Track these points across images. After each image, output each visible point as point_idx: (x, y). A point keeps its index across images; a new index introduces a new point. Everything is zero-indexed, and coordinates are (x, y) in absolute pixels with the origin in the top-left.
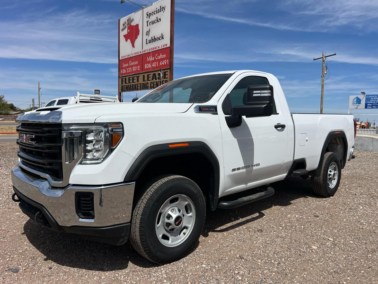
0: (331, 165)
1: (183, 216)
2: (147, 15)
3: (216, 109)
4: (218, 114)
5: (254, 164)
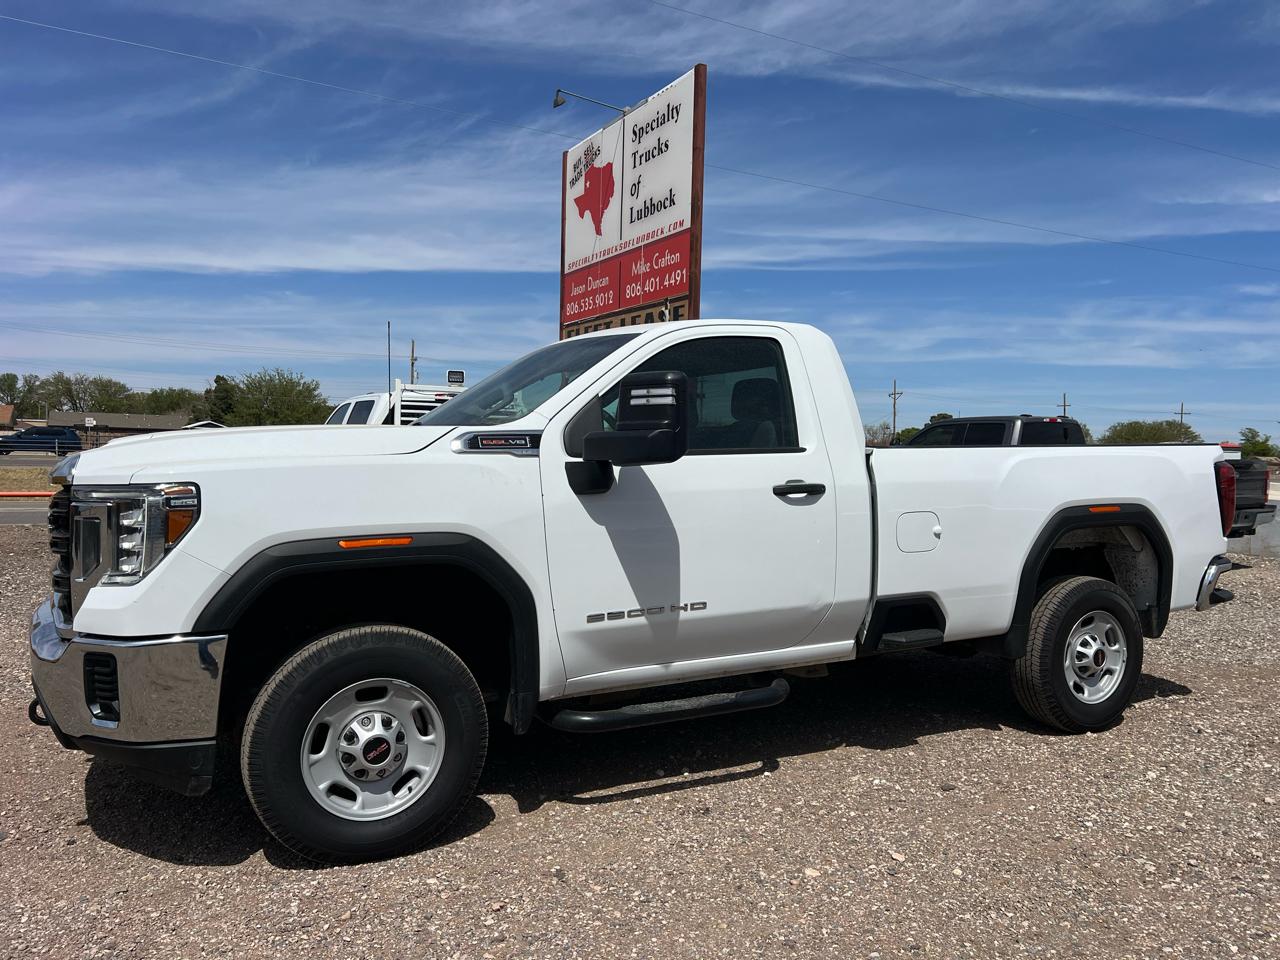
0: (1085, 623)
1: (400, 738)
2: (634, 133)
3: (534, 440)
4: (538, 456)
5: (682, 605)
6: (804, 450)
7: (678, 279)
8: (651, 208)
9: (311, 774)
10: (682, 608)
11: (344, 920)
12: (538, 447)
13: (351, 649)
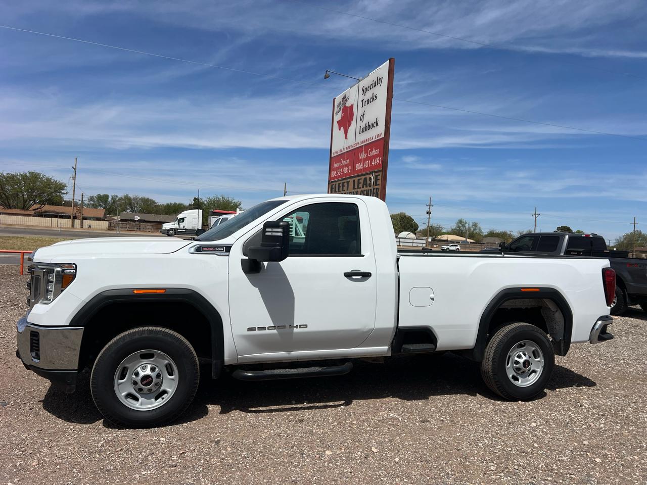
0: (521, 346)
1: (158, 376)
2: (363, 90)
3: (228, 248)
4: (228, 255)
5: (295, 325)
6: (363, 256)
7: (378, 162)
8: (369, 127)
9: (118, 388)
10: (295, 327)
11: (117, 451)
12: (229, 252)
13: (137, 336)
